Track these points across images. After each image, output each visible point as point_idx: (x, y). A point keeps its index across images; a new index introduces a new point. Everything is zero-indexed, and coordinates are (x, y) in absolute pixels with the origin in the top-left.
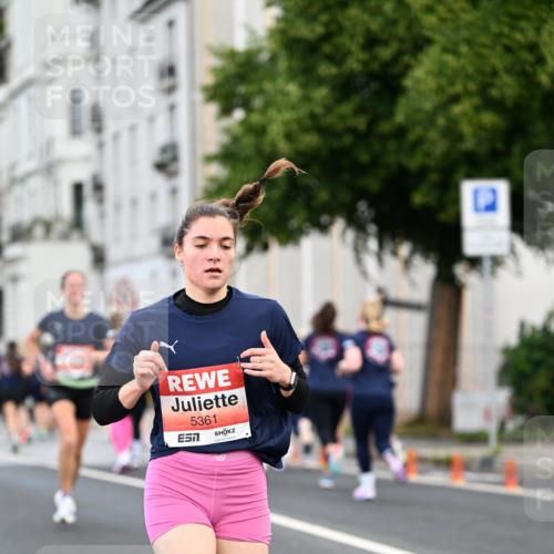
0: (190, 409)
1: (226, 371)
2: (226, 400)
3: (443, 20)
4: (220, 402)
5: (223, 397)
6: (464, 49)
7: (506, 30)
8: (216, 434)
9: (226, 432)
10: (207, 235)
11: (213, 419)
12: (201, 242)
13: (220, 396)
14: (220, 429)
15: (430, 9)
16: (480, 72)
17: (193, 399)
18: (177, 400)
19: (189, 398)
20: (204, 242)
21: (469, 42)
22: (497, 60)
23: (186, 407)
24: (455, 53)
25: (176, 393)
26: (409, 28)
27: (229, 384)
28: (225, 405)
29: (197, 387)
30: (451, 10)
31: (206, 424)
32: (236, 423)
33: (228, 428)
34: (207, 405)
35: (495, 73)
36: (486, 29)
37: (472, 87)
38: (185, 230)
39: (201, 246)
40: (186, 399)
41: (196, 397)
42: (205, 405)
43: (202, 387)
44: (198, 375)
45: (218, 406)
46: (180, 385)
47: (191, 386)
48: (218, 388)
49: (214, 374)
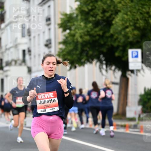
1: (52, 93)
2: (53, 101)
3: (123, 5)
4: (51, 101)
5: (52, 100)
6: (129, 13)
7: (140, 8)
8: (50, 109)
11: (49, 106)
13: (51, 100)
14: (51, 108)
15: (120, 3)
16: (133, 19)
18: (40, 101)
19: (43, 100)
20: (49, 63)
21: (130, 12)
22: (138, 16)
23: (43, 103)
24: (127, 14)
26: (114, 8)
27: (53, 97)
28: (52, 102)
30: (125, 3)
33: (53, 108)
34: (48, 102)
35: (138, 20)
36: (135, 8)
37: (131, 24)
38: (44, 60)
39: (48, 64)
41: (45, 100)
42: (47, 102)
43: (46, 97)
44: (45, 94)
45: (50, 102)
46: (41, 97)
47: (43, 97)
48: (50, 98)
49: (49, 94)
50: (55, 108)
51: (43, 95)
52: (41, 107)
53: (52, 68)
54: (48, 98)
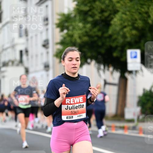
0: (71, 109)
1: (82, 97)
2: (81, 106)
4: (80, 106)
5: (81, 105)
7: (139, 8)
9: (80, 116)
10: (72, 57)
11: (77, 112)
12: (70, 59)
13: (80, 105)
14: (79, 115)
15: (118, 2)
16: (132, 20)
17: (73, 106)
18: (68, 106)
19: (72, 106)
20: (71, 59)
21: (129, 11)
22: (137, 16)
23: (70, 108)
24: (125, 14)
25: (68, 104)
26: (113, 7)
27: (82, 101)
28: (81, 108)
29: (74, 102)
31: (75, 113)
32: (83, 113)
33: (81, 114)
34: (76, 108)
35: (136, 20)
36: (134, 8)
38: (65, 56)
39: (70, 61)
40: (70, 106)
41: (74, 105)
42: (76, 107)
43: (76, 102)
44: (75, 99)
45: (79, 108)
46: (70, 102)
47: (73, 102)
48: (80, 102)
49: (79, 98)
50: (83, 114)
51: (73, 99)
52: (68, 113)
53: (76, 64)
54: (77, 103)
